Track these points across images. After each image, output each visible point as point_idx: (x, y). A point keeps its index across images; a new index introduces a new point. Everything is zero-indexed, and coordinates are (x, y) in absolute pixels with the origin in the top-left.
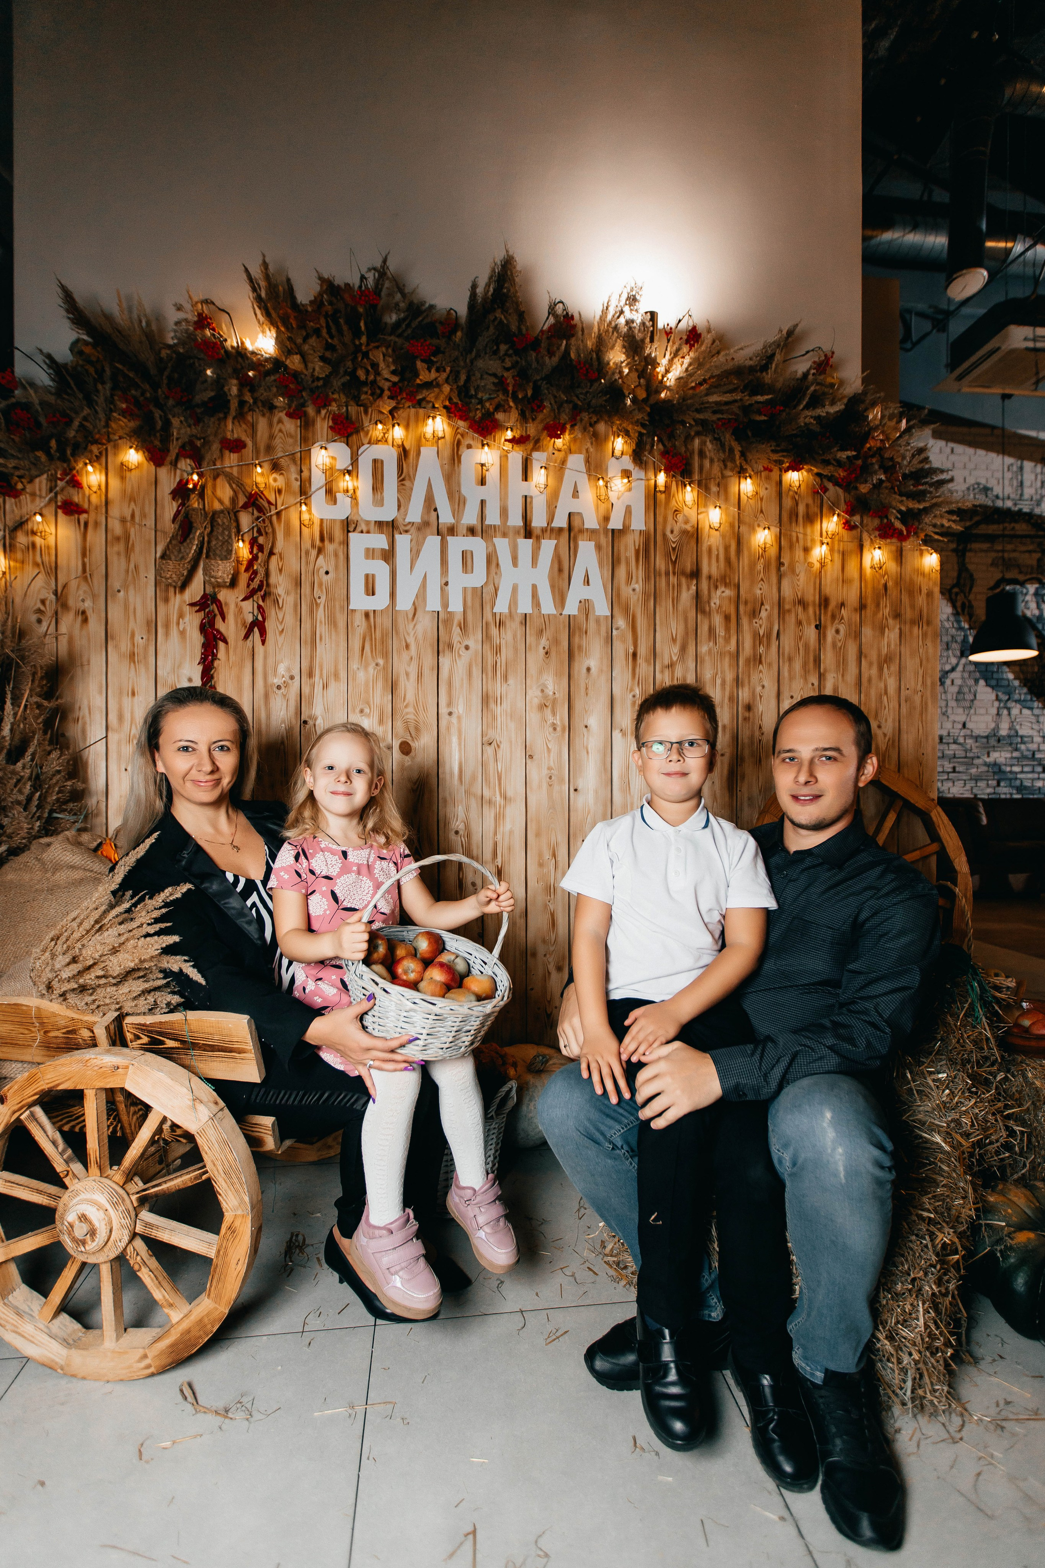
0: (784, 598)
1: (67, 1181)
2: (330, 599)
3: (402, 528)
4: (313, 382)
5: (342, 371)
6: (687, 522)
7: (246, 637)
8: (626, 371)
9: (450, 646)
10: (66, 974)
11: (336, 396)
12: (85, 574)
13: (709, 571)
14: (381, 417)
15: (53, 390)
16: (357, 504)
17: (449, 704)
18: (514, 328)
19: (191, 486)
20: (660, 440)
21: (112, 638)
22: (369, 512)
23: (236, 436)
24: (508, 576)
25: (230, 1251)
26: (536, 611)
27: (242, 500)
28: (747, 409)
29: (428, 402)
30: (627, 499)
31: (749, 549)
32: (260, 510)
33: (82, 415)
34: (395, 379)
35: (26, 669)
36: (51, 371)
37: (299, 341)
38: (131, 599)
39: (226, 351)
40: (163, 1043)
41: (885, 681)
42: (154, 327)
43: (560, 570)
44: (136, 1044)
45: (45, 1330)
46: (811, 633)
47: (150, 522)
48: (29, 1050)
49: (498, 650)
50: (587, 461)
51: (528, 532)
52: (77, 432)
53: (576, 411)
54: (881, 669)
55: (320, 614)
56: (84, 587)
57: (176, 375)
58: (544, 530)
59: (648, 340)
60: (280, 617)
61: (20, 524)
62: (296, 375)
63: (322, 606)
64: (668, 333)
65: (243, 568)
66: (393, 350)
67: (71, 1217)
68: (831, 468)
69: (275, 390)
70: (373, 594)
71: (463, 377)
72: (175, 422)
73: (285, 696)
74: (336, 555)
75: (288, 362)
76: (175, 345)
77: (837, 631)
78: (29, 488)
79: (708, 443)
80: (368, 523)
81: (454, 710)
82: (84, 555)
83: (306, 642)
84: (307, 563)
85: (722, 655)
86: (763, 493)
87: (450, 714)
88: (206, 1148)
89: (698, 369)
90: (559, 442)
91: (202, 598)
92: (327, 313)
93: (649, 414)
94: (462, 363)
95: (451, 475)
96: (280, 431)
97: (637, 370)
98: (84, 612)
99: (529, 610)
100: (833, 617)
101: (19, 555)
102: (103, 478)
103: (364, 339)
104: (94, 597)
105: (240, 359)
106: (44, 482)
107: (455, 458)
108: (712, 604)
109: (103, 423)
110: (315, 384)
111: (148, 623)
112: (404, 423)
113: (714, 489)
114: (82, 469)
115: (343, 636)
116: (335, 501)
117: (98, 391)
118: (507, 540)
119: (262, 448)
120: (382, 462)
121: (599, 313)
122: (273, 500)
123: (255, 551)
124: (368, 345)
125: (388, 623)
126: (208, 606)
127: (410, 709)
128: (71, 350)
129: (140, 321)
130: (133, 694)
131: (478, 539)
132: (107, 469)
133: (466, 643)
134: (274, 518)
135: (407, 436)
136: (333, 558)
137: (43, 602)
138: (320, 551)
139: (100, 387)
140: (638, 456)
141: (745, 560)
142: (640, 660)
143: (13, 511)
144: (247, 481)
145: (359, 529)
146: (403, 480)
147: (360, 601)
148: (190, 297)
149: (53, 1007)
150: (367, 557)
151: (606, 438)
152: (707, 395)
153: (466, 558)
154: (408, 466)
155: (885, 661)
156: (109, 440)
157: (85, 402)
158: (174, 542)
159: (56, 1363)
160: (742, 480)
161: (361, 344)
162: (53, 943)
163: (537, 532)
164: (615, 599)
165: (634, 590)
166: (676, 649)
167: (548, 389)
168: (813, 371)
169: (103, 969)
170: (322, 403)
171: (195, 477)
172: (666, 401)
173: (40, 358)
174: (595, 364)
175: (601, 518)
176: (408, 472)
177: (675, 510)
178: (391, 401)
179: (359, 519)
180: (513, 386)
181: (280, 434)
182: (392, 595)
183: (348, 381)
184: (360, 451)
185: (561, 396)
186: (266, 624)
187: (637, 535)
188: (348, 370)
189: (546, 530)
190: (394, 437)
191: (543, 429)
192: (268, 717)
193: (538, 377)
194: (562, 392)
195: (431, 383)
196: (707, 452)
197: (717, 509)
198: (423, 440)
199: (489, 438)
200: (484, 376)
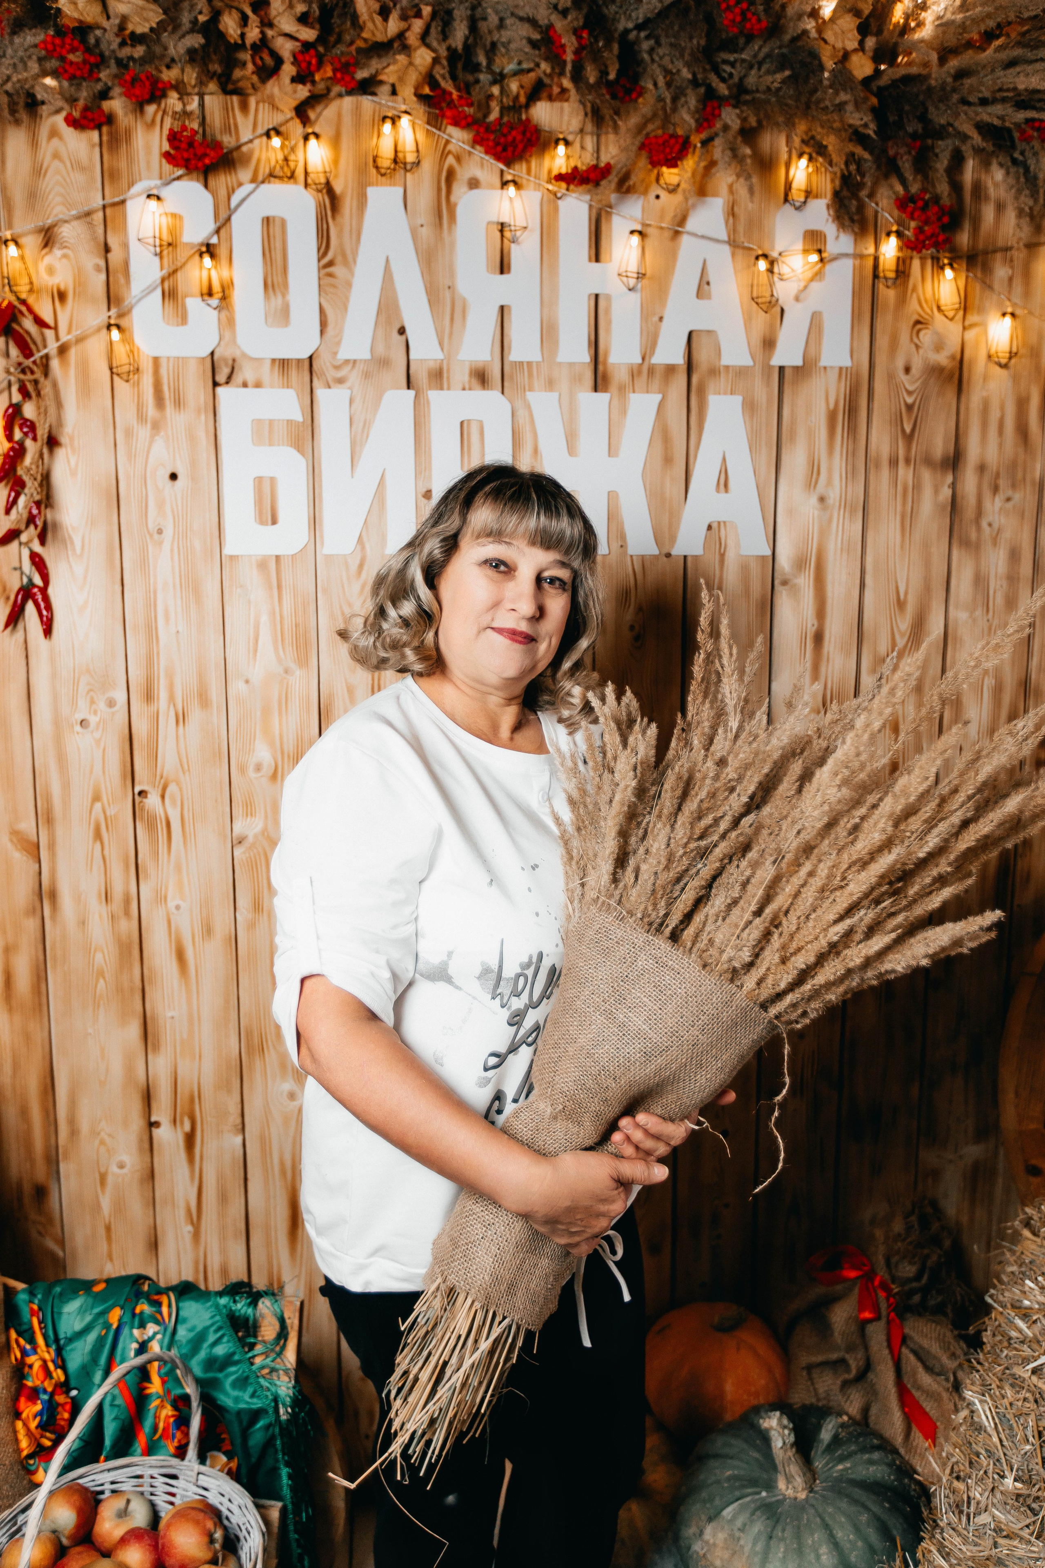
2: (183, 532)
3: (331, 374)
4: (123, 44)
5: (185, 19)
6: (939, 347)
7: (11, 621)
8: (829, 9)
11: (173, 76)
13: (982, 455)
14: (278, 120)
16: (231, 322)
22: (260, 340)
29: (381, 82)
30: (816, 296)
32: (22, 341)
34: (309, 34)
43: (668, 460)
50: (731, 213)
51: (601, 380)
53: (714, 105)
55: (163, 566)
58: (635, 373)
60: (79, 574)
62: (83, 30)
63: (166, 546)
69: (34, 67)
73: (97, 739)
74: (192, 438)
79: (997, 169)
80: (257, 363)
84: (130, 456)
90: (673, 175)
93: (878, 114)
96: (56, 156)
107: (443, 213)
108: (984, 524)
110: (126, 51)
112: (328, 133)
113: (1001, 273)
115: (212, 614)
116: (183, 318)
118: (555, 395)
119: (18, 200)
120: (283, 222)
122: (48, 318)
123: (18, 435)
125: (305, 584)
131: (494, 395)
134: (55, 364)
135: (336, 161)
136: (184, 443)
138: (156, 427)
140: (843, 203)
142: (828, 648)
145: (238, 378)
146: (331, 264)
147: (246, 537)
150: (257, 440)
151: (774, 161)
153: (469, 438)
154: (341, 232)
163: (620, 376)
164: (781, 519)
165: (822, 499)
166: (904, 624)
167: (652, 52)
170: (146, 92)
172: (916, 77)
175: (757, 340)
176: (341, 246)
177: (918, 322)
178: (300, 87)
179: (237, 354)
180: (577, 52)
181: (56, 163)
182: (314, 522)
183: (203, 47)
184: (234, 201)
185: (686, 74)
186: (50, 591)
187: (833, 376)
188: (202, 18)
189: (640, 372)
190: (309, 170)
191: (642, 147)
192: (66, 786)
193: (630, 25)
194: (688, 65)
195: (391, 42)
196: (992, 191)
197: (1008, 319)
198: (374, 171)
199: (517, 166)
200: (508, 22)
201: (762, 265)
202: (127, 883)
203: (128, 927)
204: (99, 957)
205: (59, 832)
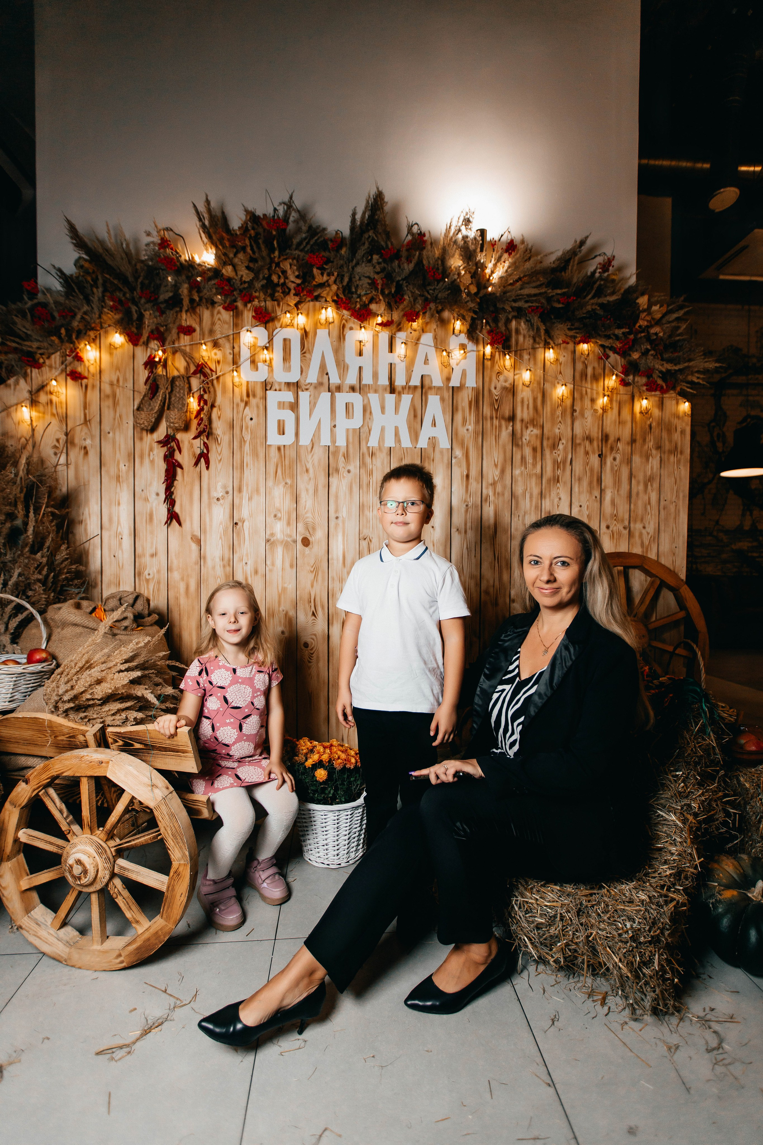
0: (576, 435)
1: (69, 836)
2: (254, 437)
3: (304, 387)
4: (241, 284)
5: (261, 276)
6: (506, 381)
7: (196, 464)
8: (463, 272)
9: (337, 471)
10: (66, 698)
11: (257, 294)
12: (86, 422)
13: (522, 416)
14: (289, 308)
15: (63, 294)
16: (273, 370)
17: (336, 511)
18: (383, 243)
19: (157, 359)
20: (487, 322)
21: (104, 465)
22: (281, 376)
23: (188, 324)
24: (378, 420)
25: (176, 887)
26: (398, 445)
27: (193, 369)
28: (549, 299)
29: (322, 297)
30: (464, 364)
31: (551, 399)
32: (205, 375)
33: (82, 311)
34: (299, 281)
35: (43, 489)
36: (61, 280)
37: (231, 255)
38: (117, 438)
39: (181, 264)
40: (132, 745)
41: (649, 493)
42: (131, 247)
43: (415, 416)
44: (113, 746)
45: (56, 935)
46: (595, 460)
47: (130, 385)
48: (46, 748)
49: (371, 473)
50: (435, 338)
51: (392, 390)
52: (79, 322)
53: (426, 302)
54: (646, 486)
55: (247, 448)
56: (85, 430)
57: (147, 282)
58: (404, 388)
59: (479, 250)
60: (219, 450)
61: (42, 387)
62: (229, 280)
63: (248, 443)
64: (493, 244)
65: (193, 416)
66: (298, 261)
67: (71, 861)
68: (611, 341)
69: (214, 291)
70: (283, 434)
71: (346, 279)
72: (147, 314)
73: (222, 505)
74: (258, 407)
75: (224, 271)
76: (146, 260)
77: (615, 459)
78: (48, 362)
79: (522, 324)
80: (280, 384)
81: (340, 515)
82: (85, 408)
83: (237, 468)
84: (238, 412)
85: (530, 476)
86: (562, 359)
87: (337, 518)
88: (160, 818)
89: (514, 270)
90: (415, 325)
91: (165, 437)
92: (250, 235)
93: (479, 304)
94: (345, 269)
95: (338, 350)
96: (219, 319)
97: (470, 272)
98: (85, 448)
99: (392, 444)
100: (612, 449)
101: (41, 408)
102: (98, 354)
103: (277, 253)
104: (92, 437)
105: (191, 269)
106: (58, 358)
107: (341, 337)
108: (524, 440)
109: (97, 316)
110: (242, 286)
111: (129, 455)
112: (305, 312)
113: (526, 357)
114: (83, 348)
115: (262, 464)
116: (257, 369)
117: (93, 293)
118: (378, 395)
119: (207, 332)
120: (290, 340)
121: (444, 231)
122: (214, 369)
123: (202, 404)
124: (279, 257)
125: (293, 454)
126: (169, 443)
127: (309, 515)
128: (75, 265)
129: (122, 244)
130: (119, 504)
131: (357, 395)
132: (100, 348)
133: (349, 468)
134: (215, 382)
135: (307, 322)
136: (255, 409)
137: (58, 441)
138: (246, 404)
139: (95, 290)
140: (472, 334)
141: (548, 409)
142: (471, 480)
143: (37, 378)
144: (196, 355)
145: (274, 388)
146: (305, 353)
147: (274, 439)
148: (156, 226)
149: (60, 720)
150: (279, 408)
151: (449, 321)
152: (521, 289)
153: (348, 407)
154: (308, 342)
155: (649, 480)
156: (102, 328)
157: (84, 301)
158: (146, 398)
159: (62, 957)
160: (547, 351)
161: (275, 257)
162: (59, 677)
163: (399, 389)
164: (453, 436)
165: (467, 430)
166: (497, 472)
167: (407, 286)
168: (599, 270)
169: (91, 694)
170: (248, 299)
171: (160, 353)
172: (491, 294)
173: (53, 272)
174: (441, 268)
175: (444, 378)
176: (308, 347)
177: (498, 373)
178: (296, 297)
179: (274, 381)
180: (382, 285)
181: (219, 322)
182: (297, 434)
183: (266, 283)
184: (275, 333)
185: (417, 292)
186: (209, 455)
187: (470, 391)
188: (266, 276)
189: (405, 388)
190: (299, 323)
191: (404, 315)
192: (211, 520)
193: (400, 279)
194: (417, 289)
195: (324, 283)
196: (522, 331)
197: (528, 371)
198: (319, 324)
199: (365, 322)
200: (362, 278)
201: (444, 353)
202: (230, 555)
203: (229, 569)
204: (219, 580)
205: (208, 536)
